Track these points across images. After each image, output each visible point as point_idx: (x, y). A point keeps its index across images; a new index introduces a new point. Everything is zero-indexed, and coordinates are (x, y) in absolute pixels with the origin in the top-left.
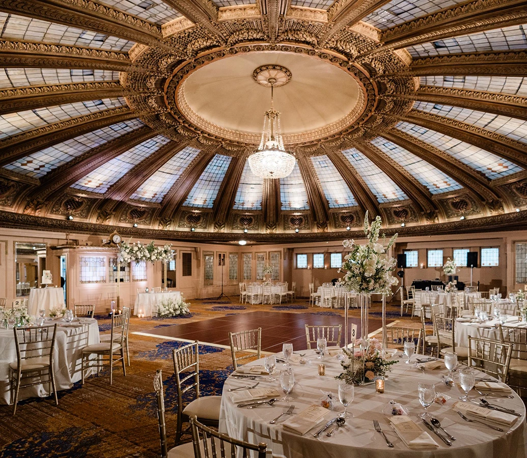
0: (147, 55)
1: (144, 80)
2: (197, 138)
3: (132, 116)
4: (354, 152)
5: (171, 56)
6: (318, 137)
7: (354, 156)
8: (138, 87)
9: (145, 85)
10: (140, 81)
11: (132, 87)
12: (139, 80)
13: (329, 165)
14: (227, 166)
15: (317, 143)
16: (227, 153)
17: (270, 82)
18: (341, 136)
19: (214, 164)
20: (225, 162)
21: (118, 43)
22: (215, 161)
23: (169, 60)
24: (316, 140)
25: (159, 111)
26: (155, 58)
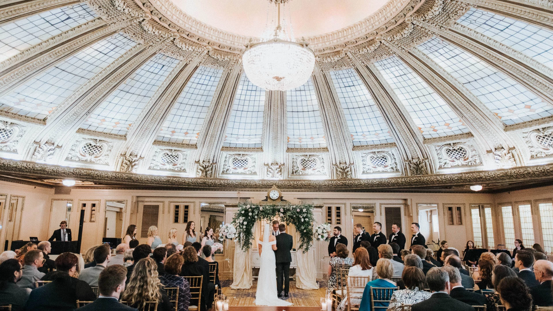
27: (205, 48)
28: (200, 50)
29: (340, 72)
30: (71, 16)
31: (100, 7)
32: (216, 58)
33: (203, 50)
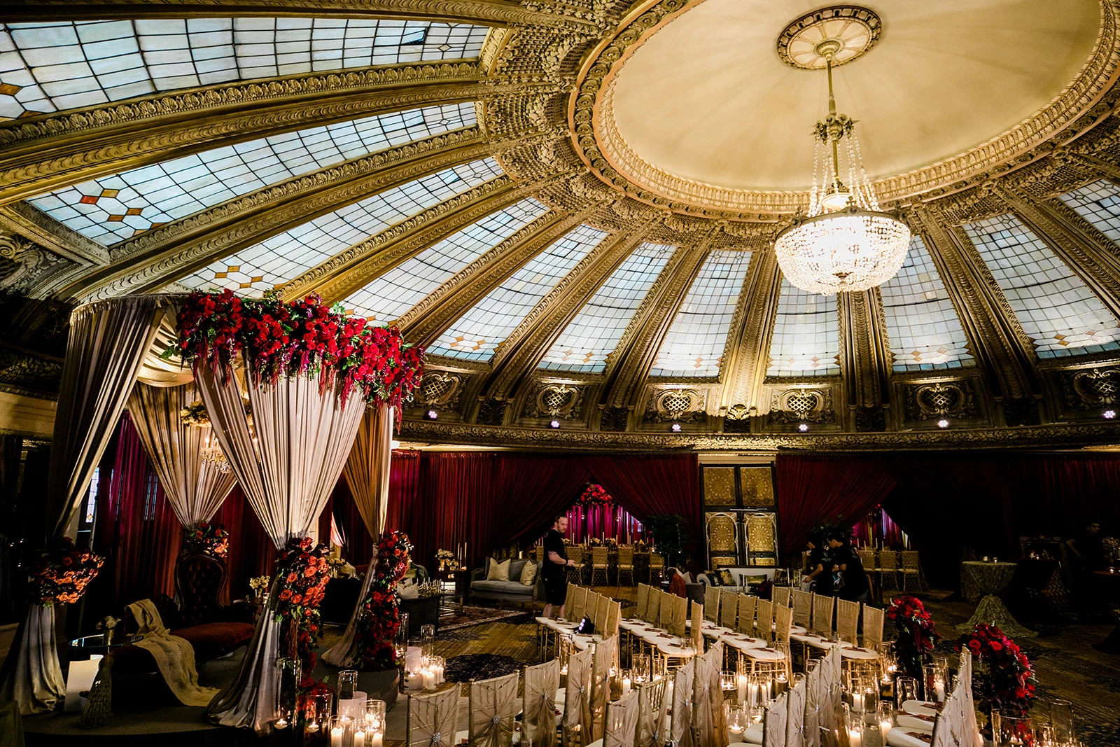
0: (513, 51)
1: (522, 111)
2: (660, 219)
3: (516, 194)
4: (1104, 193)
5: (562, 41)
6: (979, 169)
7: (1106, 203)
8: (514, 129)
9: (527, 119)
10: (515, 114)
11: (502, 131)
12: (511, 114)
13: (1022, 239)
14: (742, 275)
15: (976, 184)
16: (735, 243)
17: (822, 55)
18: (1055, 154)
19: (708, 274)
20: (735, 268)
21: (451, 40)
22: (712, 267)
23: (560, 49)
24: (976, 178)
25: (567, 173)
26: (532, 53)
27: (716, 223)
28: (708, 228)
29: (984, 223)
30: (515, 215)
31: (552, 198)
32: (736, 235)
33: (713, 227)
